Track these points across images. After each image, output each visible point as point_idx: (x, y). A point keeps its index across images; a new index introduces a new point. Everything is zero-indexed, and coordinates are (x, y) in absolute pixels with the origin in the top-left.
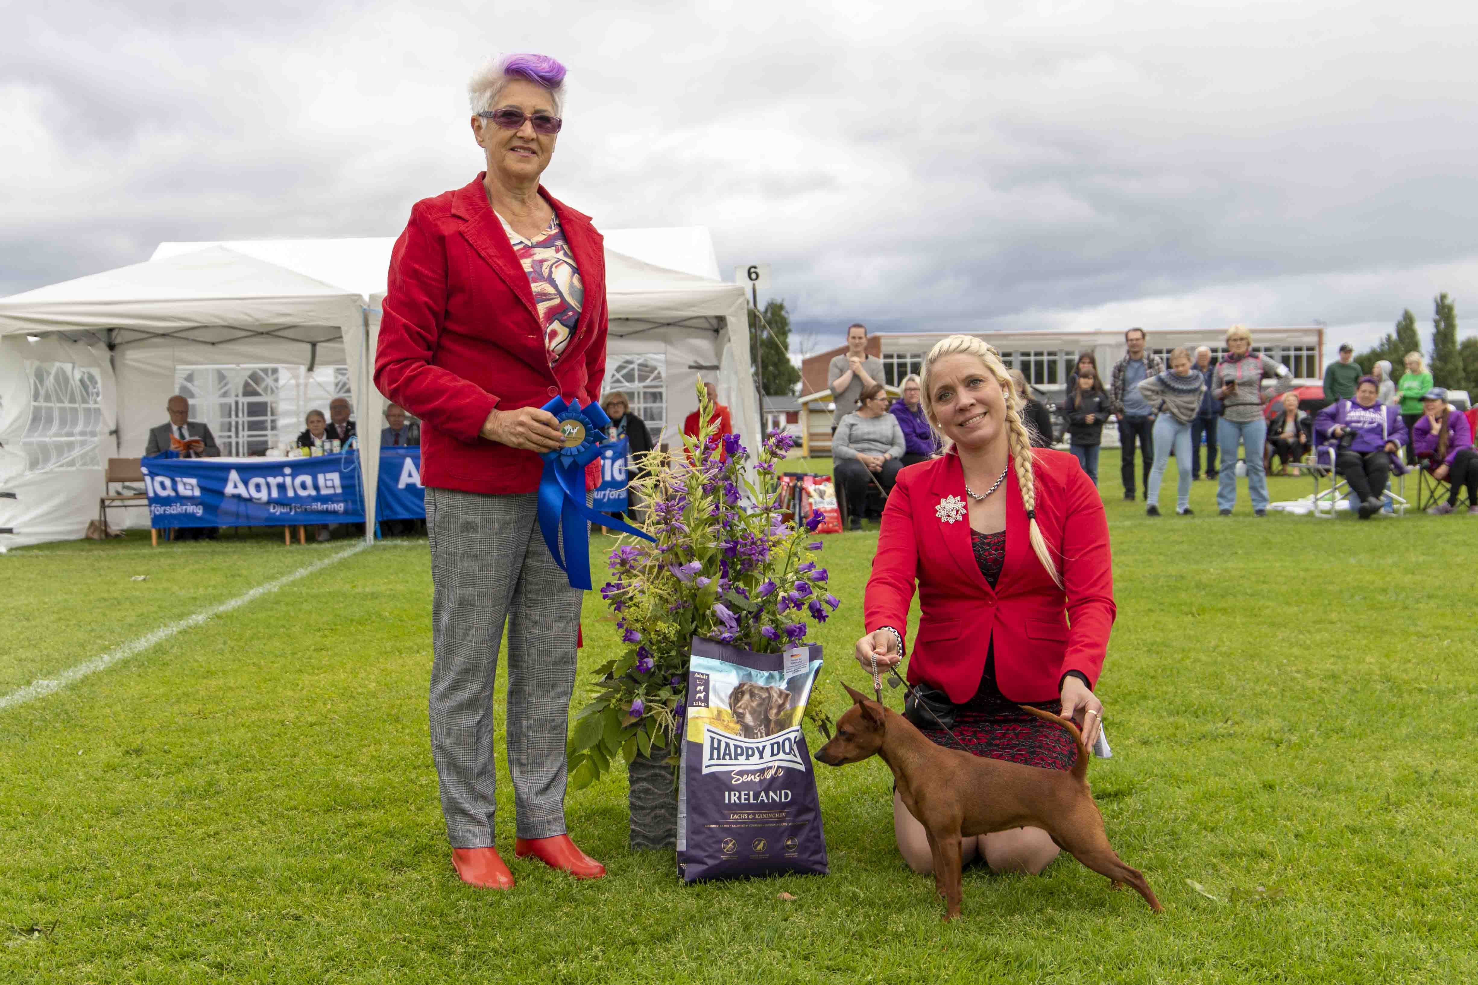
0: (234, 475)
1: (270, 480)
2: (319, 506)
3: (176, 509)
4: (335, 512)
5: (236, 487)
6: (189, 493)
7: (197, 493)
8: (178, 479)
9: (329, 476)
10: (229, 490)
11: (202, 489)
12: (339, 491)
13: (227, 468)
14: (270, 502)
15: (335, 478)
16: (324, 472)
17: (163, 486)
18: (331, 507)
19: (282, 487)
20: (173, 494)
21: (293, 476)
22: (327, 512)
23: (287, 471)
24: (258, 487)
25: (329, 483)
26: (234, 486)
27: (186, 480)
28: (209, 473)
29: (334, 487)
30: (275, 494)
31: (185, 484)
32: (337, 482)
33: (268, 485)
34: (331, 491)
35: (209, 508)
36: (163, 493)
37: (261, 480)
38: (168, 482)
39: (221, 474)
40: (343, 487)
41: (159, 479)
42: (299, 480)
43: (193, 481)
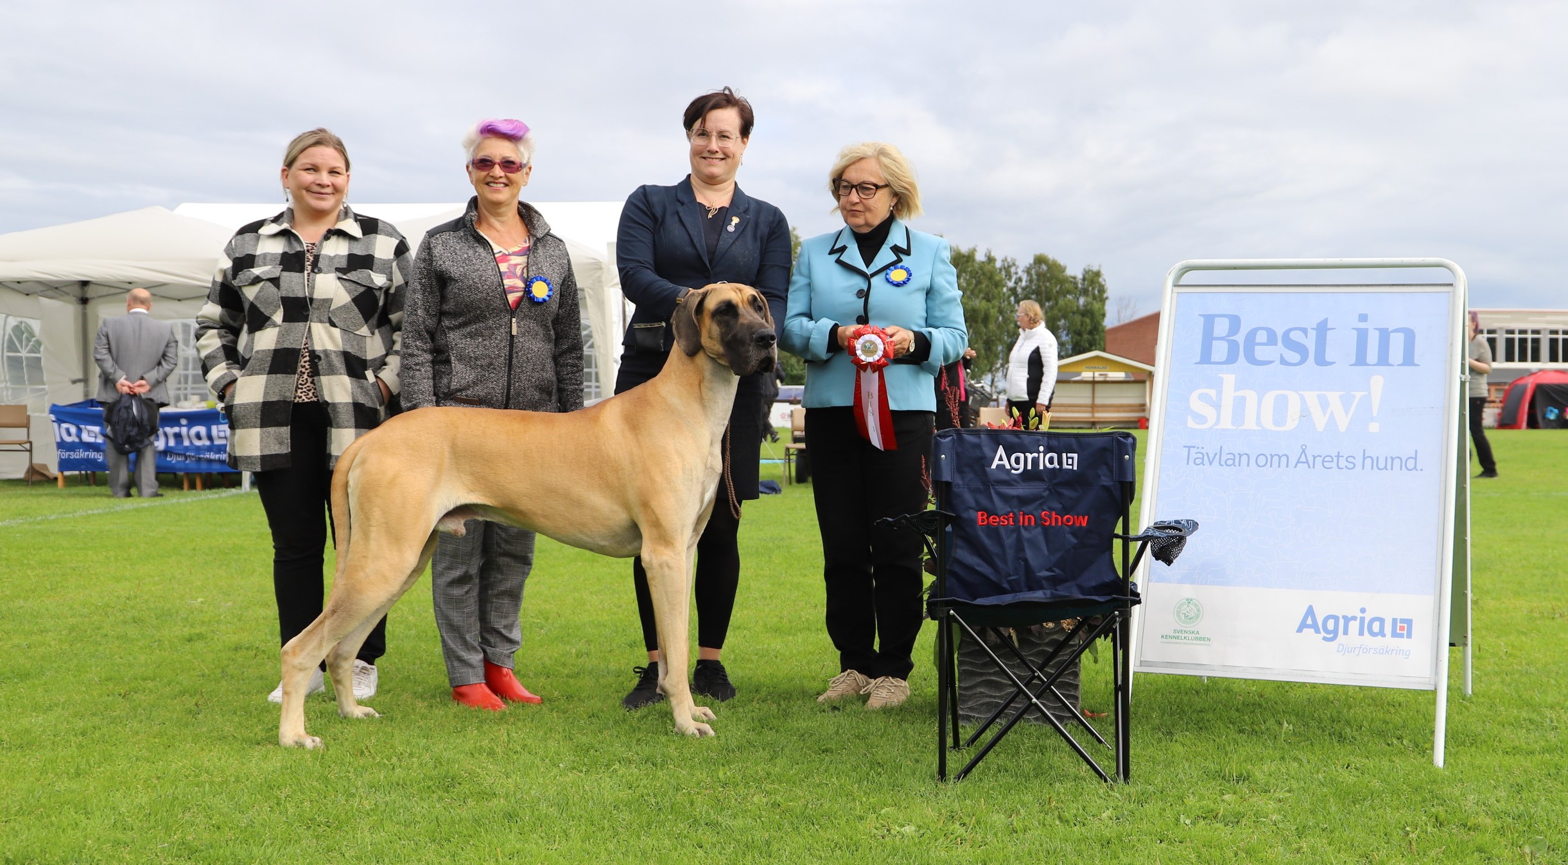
1: (168, 429)
2: (211, 455)
3: (81, 454)
6: (92, 440)
8: (82, 426)
14: (167, 450)
17: (69, 432)
19: (178, 436)
20: (78, 440)
21: (189, 426)
23: (184, 422)
27: (90, 427)
30: (172, 443)
31: (89, 431)
33: (166, 435)
36: (68, 439)
38: (73, 430)
41: (64, 426)
42: (194, 430)
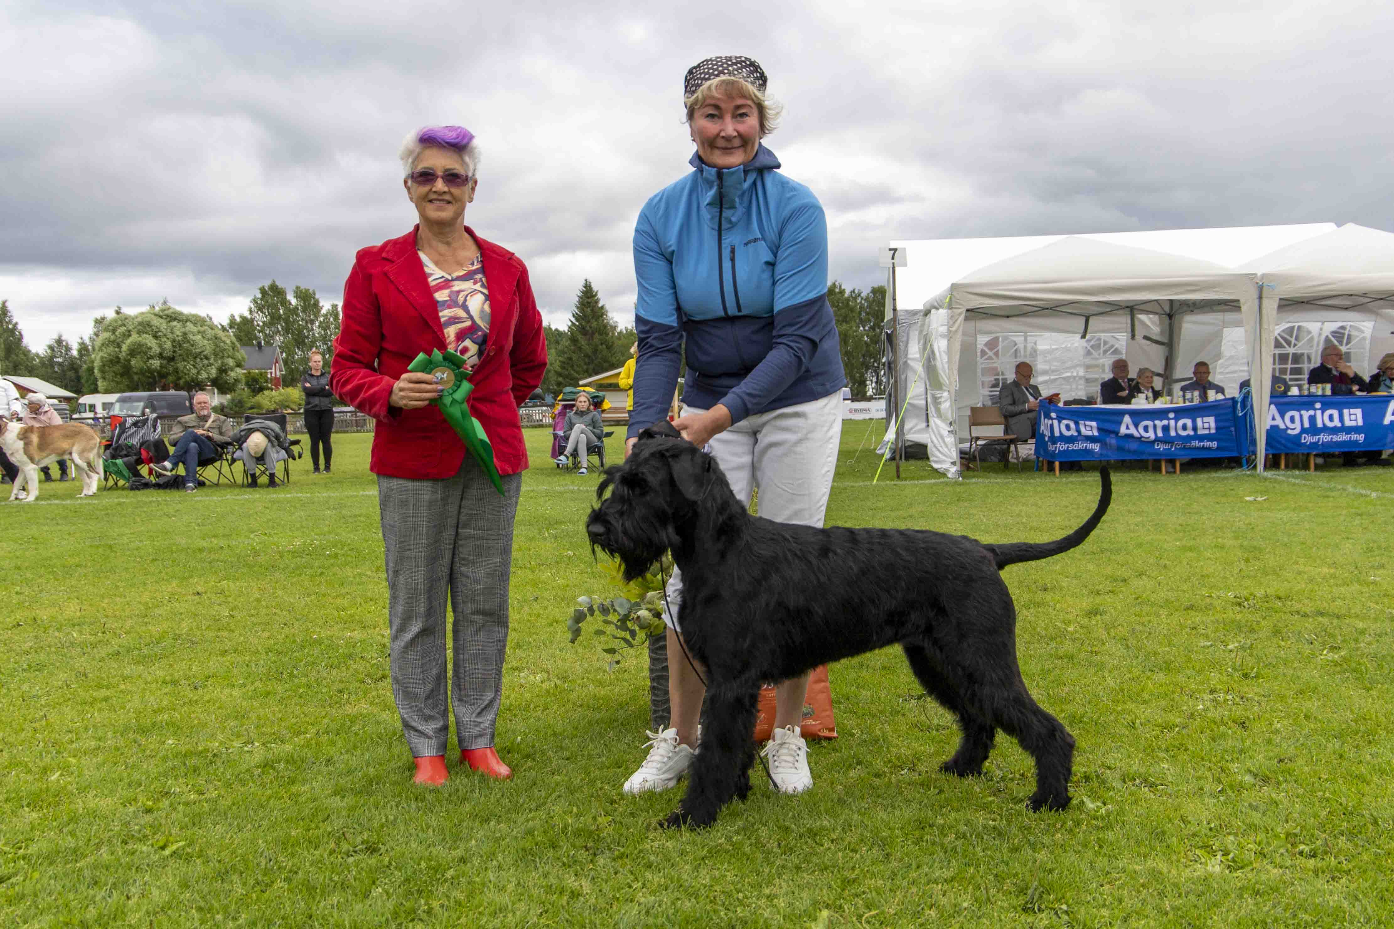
0: (1127, 419)
1: (1157, 422)
2: (1196, 444)
3: (1076, 446)
4: (1209, 449)
5: (1128, 428)
6: (1090, 433)
7: (1096, 433)
8: (1081, 422)
9: (1206, 419)
10: (1123, 430)
11: (1099, 429)
12: (1213, 431)
13: (1122, 413)
14: (1157, 440)
15: (1211, 420)
16: (1202, 417)
17: (1068, 427)
18: (1207, 444)
19: (1166, 429)
20: (1076, 434)
21: (1177, 419)
22: (1203, 448)
23: (1172, 415)
24: (1146, 429)
25: (1206, 425)
26: (1126, 427)
27: (1087, 423)
28: (1106, 417)
29: (1209, 428)
30: (1160, 434)
31: (1085, 426)
32: (1213, 425)
33: (1155, 427)
34: (1206, 432)
35: (1104, 445)
36: (1068, 434)
37: (1149, 423)
38: (1072, 425)
39: (1116, 418)
40: (1217, 428)
41: (1065, 422)
42: (1180, 423)
43: (1094, 424)
